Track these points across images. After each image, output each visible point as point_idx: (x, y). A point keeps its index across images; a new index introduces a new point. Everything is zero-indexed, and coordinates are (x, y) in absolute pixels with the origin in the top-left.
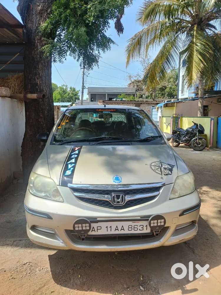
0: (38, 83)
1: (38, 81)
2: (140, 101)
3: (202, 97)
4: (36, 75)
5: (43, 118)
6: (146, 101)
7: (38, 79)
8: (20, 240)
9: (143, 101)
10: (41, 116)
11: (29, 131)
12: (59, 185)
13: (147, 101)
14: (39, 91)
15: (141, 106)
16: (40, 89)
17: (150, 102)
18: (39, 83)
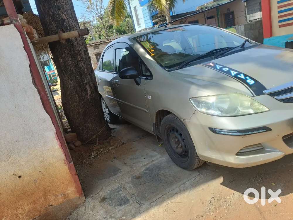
0: (64, 19)
1: (64, 16)
2: (95, 43)
3: (171, 21)
4: (59, 8)
5: (82, 62)
6: (100, 42)
7: (63, 13)
8: (184, 183)
9: (98, 43)
10: (79, 60)
11: (70, 81)
12: (254, 96)
13: (102, 42)
14: (68, 29)
15: (99, 48)
16: (69, 26)
17: (105, 42)
18: (66, 19)
